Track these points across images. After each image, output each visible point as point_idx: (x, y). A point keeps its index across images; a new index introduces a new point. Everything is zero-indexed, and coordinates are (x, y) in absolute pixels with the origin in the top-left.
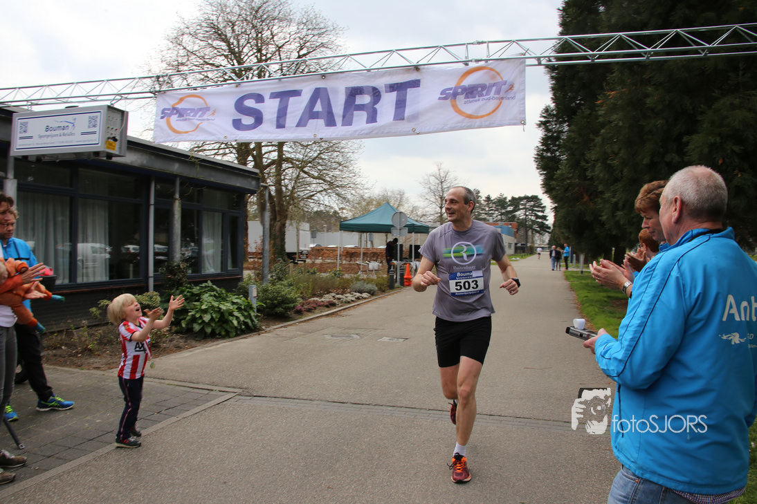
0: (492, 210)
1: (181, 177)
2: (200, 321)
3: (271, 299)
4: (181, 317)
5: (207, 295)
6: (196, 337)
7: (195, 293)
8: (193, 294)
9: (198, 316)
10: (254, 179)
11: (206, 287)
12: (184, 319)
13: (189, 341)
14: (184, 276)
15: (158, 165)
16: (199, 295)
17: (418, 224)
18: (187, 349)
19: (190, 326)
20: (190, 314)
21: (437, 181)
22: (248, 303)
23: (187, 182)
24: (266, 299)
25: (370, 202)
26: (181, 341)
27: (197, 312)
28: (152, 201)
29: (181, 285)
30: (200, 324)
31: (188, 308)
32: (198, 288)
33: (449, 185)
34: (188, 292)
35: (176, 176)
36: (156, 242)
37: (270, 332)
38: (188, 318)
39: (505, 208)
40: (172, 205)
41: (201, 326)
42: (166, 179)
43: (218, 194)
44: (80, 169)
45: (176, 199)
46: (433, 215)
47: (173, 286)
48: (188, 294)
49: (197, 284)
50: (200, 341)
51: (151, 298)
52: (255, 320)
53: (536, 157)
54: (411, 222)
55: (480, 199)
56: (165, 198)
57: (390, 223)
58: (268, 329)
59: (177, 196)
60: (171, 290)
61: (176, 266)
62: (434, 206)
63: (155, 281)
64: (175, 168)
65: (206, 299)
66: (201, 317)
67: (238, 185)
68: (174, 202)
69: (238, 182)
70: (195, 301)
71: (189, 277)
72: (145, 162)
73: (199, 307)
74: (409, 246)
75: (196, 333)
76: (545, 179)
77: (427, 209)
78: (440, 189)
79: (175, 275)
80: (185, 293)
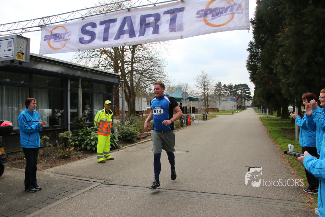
0: (226, 91)
1: (82, 78)
2: (90, 145)
3: (125, 133)
4: (82, 143)
5: (94, 132)
6: (88, 152)
7: (88, 131)
8: (88, 132)
9: (89, 142)
10: (117, 78)
11: (94, 128)
12: (83, 144)
13: (85, 155)
14: (83, 123)
15: (70, 72)
16: (90, 132)
17: (194, 97)
18: (83, 158)
19: (86, 147)
20: (85, 141)
21: (202, 79)
22: (113, 135)
23: (84, 80)
24: (123, 133)
25: (173, 88)
26: (81, 154)
27: (89, 140)
28: (69, 89)
29: (82, 128)
30: (90, 146)
31: (85, 138)
32: (90, 129)
33: (207, 80)
34: (85, 131)
35: (79, 77)
36: (71, 108)
37: (124, 149)
38: (85, 143)
39: (232, 90)
40: (78, 90)
41: (91, 147)
42: (75, 79)
43: (102, 86)
44: (33, 75)
45: (80, 88)
46: (201, 93)
47: (79, 128)
48: (85, 132)
49: (89, 127)
50: (90, 154)
51: (68, 134)
52: (116, 143)
53: (247, 65)
54: (190, 96)
55: (221, 86)
56: (75, 88)
57: (181, 97)
58: (123, 147)
59: (80, 86)
60: (78, 130)
61: (80, 119)
62: (201, 89)
63: (71, 126)
64: (79, 73)
65: (93, 134)
66: (90, 143)
67: (109, 81)
68: (79, 89)
69: (109, 80)
70: (88, 135)
71: (86, 124)
72: (64, 71)
73: (90, 138)
74: (190, 107)
75: (88, 150)
76: (251, 75)
77: (198, 91)
78: (203, 82)
79: (79, 123)
80: (84, 131)
